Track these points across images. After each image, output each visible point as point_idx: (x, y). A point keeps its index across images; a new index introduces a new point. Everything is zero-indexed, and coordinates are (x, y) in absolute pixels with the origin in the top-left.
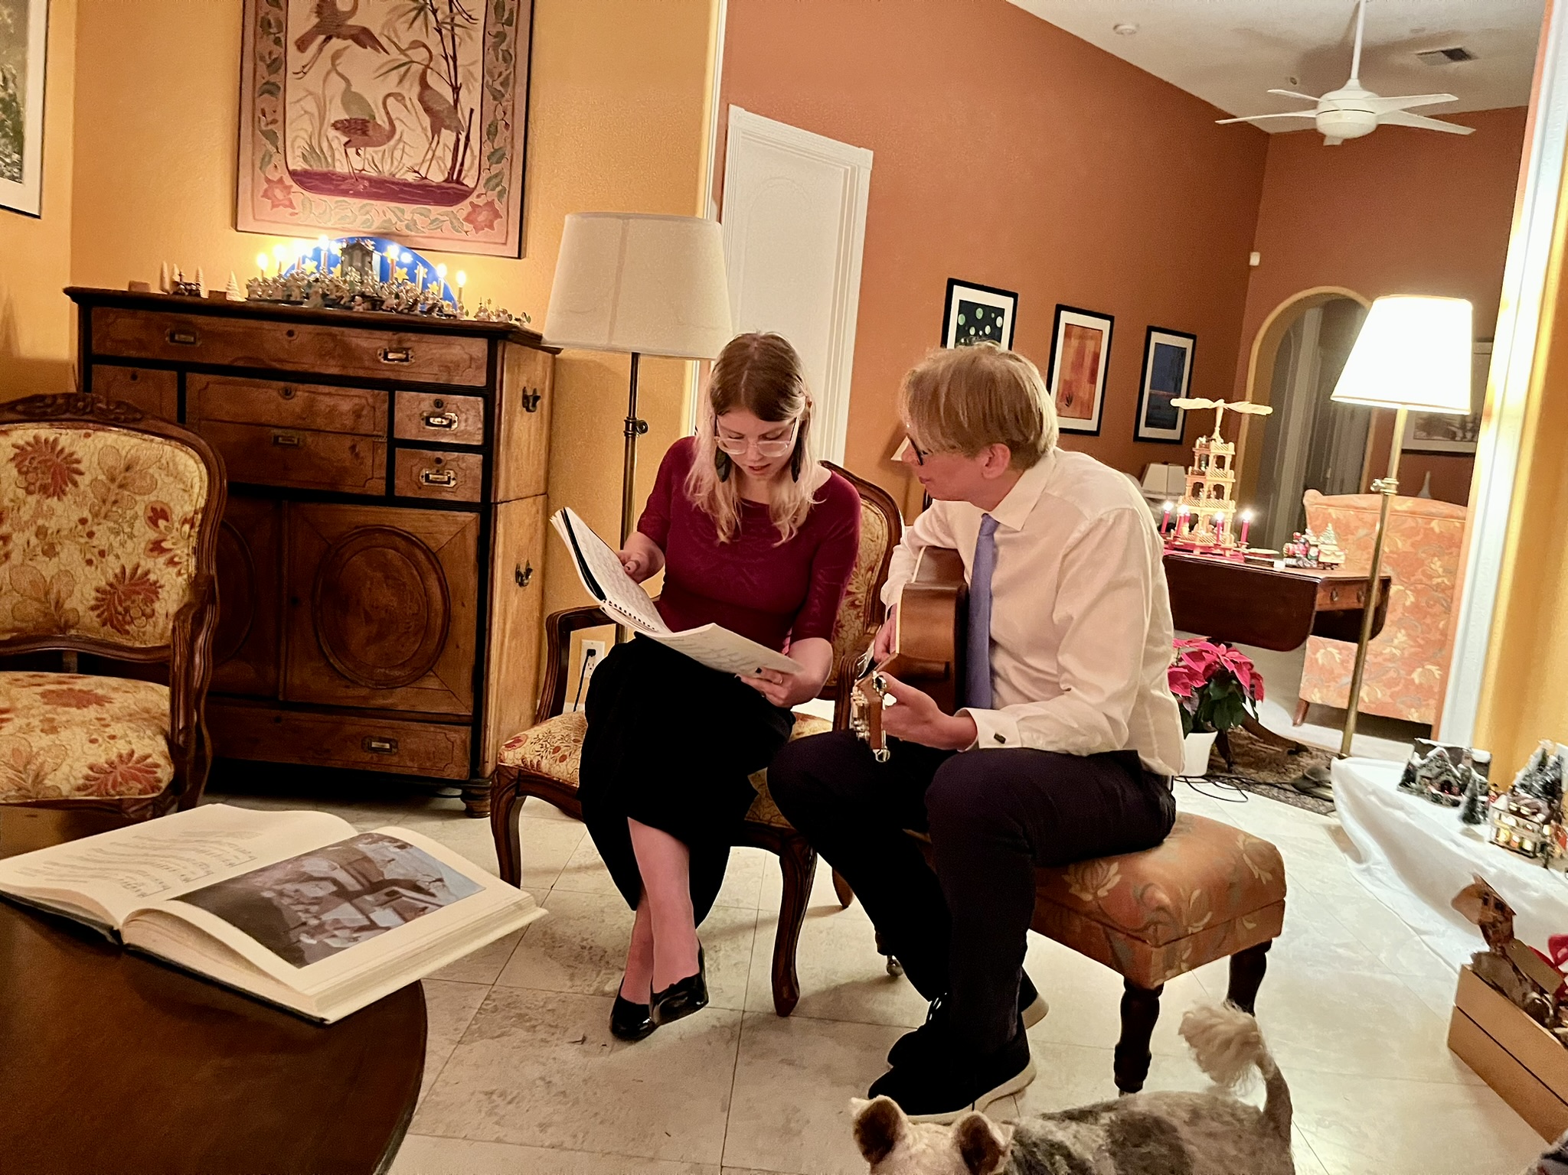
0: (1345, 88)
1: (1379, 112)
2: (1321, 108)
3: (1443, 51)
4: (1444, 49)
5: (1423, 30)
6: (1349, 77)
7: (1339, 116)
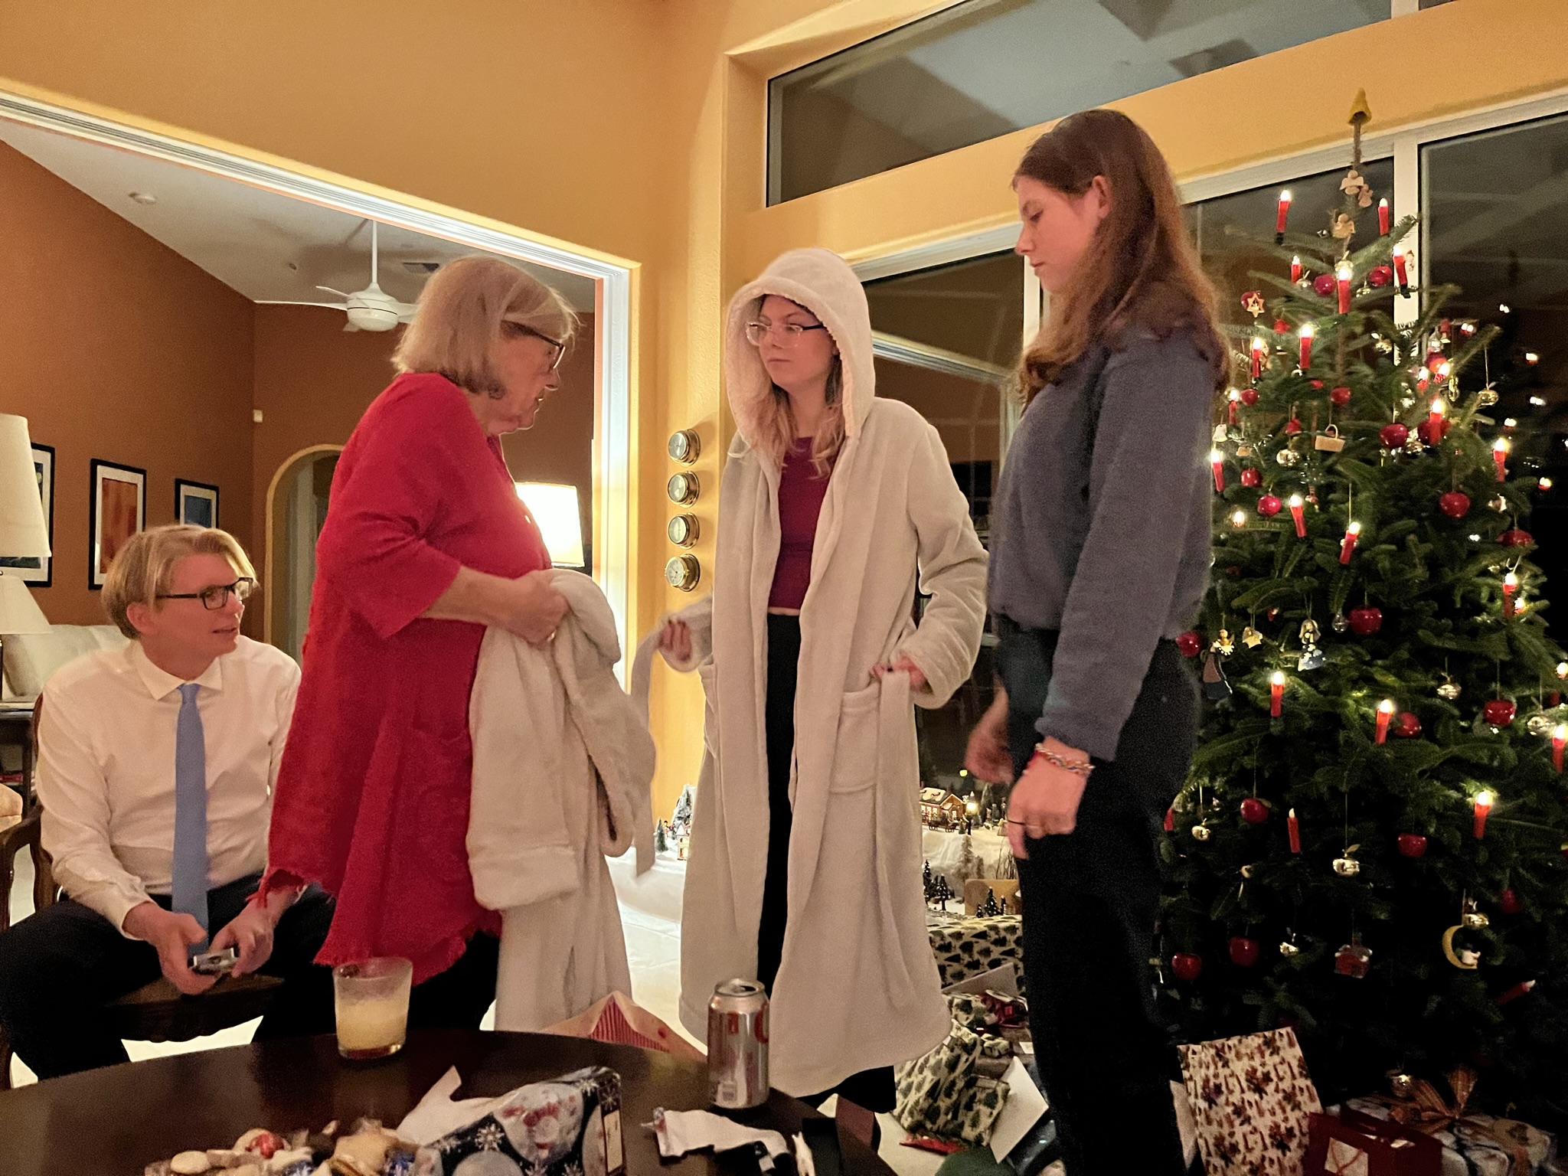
0: (368, 289)
1: (400, 314)
2: (351, 304)
3: (424, 264)
4: (424, 262)
5: (412, 247)
6: (370, 280)
7: (369, 313)
